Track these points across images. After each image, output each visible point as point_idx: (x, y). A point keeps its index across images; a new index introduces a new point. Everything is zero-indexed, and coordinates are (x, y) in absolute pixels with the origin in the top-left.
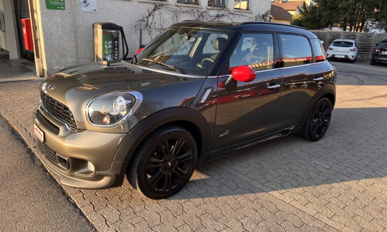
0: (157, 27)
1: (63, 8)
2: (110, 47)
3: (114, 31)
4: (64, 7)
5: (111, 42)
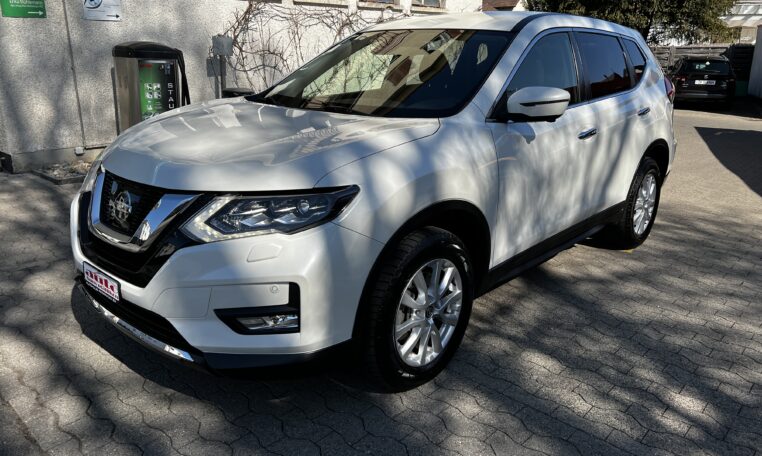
0: (256, 49)
1: (41, 13)
2: (156, 95)
3: (164, 62)
4: (43, 10)
5: (159, 86)
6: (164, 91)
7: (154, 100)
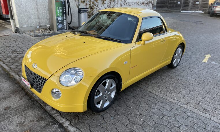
3: (63, 0)
5: (61, 8)
6: (62, 9)
7: (60, 12)
